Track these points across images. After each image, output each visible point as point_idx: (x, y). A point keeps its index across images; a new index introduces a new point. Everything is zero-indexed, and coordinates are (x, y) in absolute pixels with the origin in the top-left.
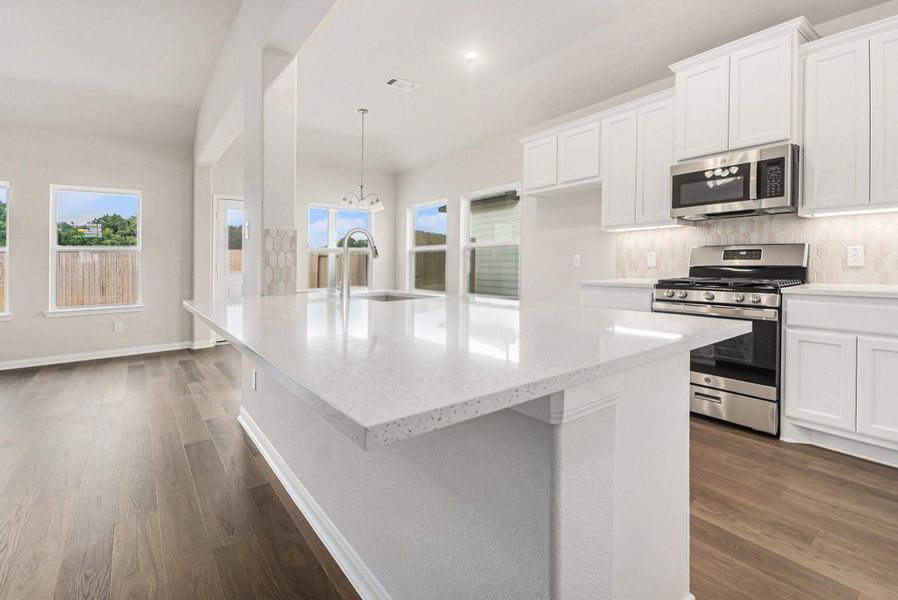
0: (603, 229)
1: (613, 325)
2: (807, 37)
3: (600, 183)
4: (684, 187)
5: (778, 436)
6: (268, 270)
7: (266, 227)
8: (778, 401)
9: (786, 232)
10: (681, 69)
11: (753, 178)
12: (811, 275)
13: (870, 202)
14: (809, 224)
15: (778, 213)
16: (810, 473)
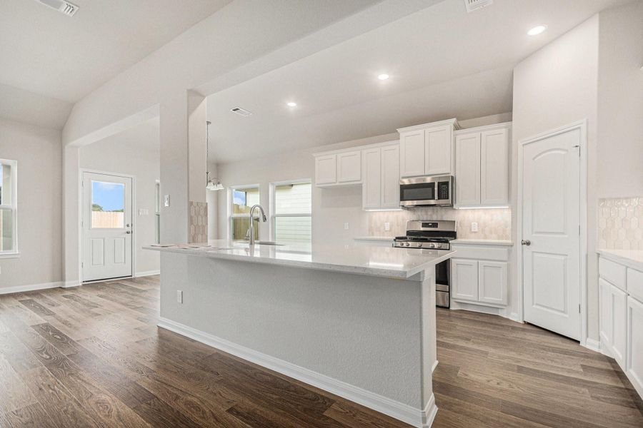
0: (363, 209)
1: (368, 261)
2: (457, 128)
3: (361, 184)
4: (405, 191)
5: (449, 308)
6: (192, 227)
7: (191, 200)
8: (449, 292)
9: (448, 215)
10: (403, 132)
11: (436, 189)
12: (458, 235)
13: (481, 204)
14: (457, 212)
15: (446, 206)
16: (463, 319)
